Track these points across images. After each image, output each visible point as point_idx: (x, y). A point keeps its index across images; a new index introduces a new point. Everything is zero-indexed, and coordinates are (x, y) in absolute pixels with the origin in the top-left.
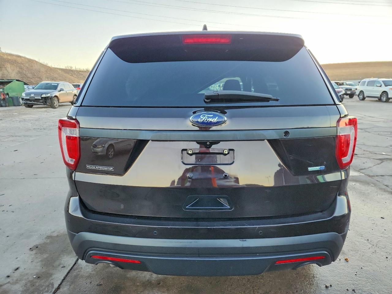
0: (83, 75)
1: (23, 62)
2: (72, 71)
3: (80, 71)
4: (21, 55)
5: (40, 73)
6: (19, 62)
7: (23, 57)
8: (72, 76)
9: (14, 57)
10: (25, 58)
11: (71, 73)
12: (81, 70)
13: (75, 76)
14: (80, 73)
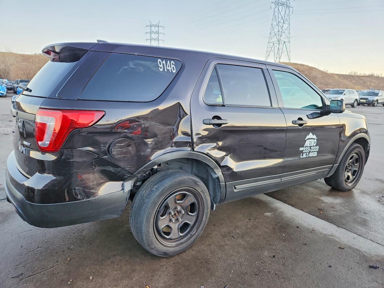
0: (364, 80)
1: (304, 70)
2: (352, 76)
3: (362, 76)
4: (305, 64)
5: (316, 79)
6: (301, 70)
7: (305, 65)
8: (351, 81)
9: (299, 66)
10: (307, 66)
11: (350, 79)
12: (366, 76)
13: (354, 82)
14: (361, 78)
